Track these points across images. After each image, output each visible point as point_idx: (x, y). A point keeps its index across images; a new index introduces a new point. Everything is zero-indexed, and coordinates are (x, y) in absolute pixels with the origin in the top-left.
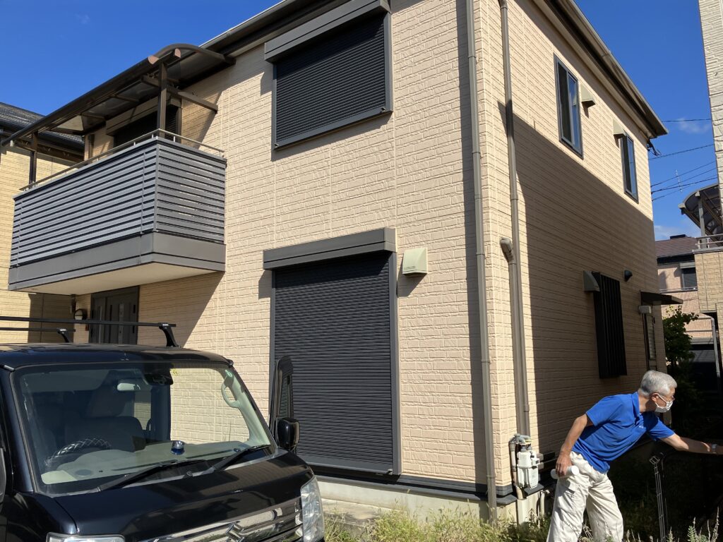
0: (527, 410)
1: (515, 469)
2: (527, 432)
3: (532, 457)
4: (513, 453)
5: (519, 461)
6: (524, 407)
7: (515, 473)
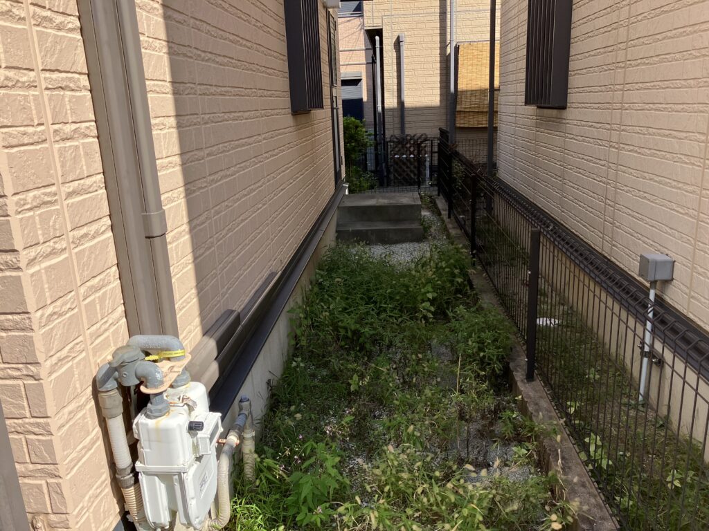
0: (157, 232)
1: (129, 477)
2: (163, 321)
3: (194, 427)
4: (117, 425)
5: (144, 449)
6: (146, 221)
7: (130, 493)
